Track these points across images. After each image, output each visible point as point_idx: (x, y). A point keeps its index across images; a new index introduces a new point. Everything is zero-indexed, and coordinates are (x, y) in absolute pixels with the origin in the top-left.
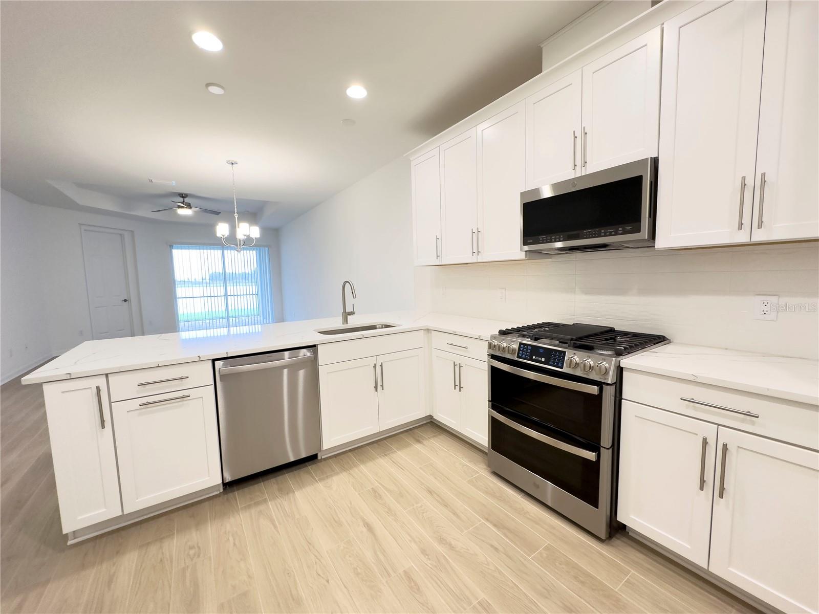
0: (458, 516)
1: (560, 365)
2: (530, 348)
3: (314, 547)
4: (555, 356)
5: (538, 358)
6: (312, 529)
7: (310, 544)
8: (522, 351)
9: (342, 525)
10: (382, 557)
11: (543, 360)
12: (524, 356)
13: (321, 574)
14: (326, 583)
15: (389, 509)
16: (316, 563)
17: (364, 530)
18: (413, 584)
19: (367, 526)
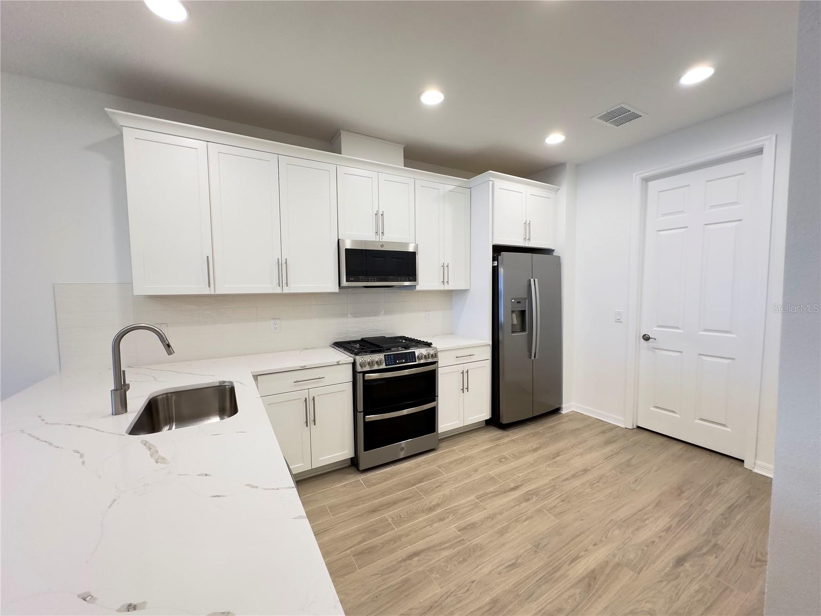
0: (408, 498)
1: (414, 360)
2: (392, 356)
3: (436, 602)
4: (409, 356)
5: (400, 361)
6: (409, 609)
7: (432, 607)
8: (388, 360)
9: (409, 579)
10: (447, 545)
11: (404, 361)
12: (390, 363)
13: (467, 588)
14: (475, 582)
15: (391, 540)
16: (455, 596)
17: (416, 559)
18: (469, 527)
19: (411, 558)
